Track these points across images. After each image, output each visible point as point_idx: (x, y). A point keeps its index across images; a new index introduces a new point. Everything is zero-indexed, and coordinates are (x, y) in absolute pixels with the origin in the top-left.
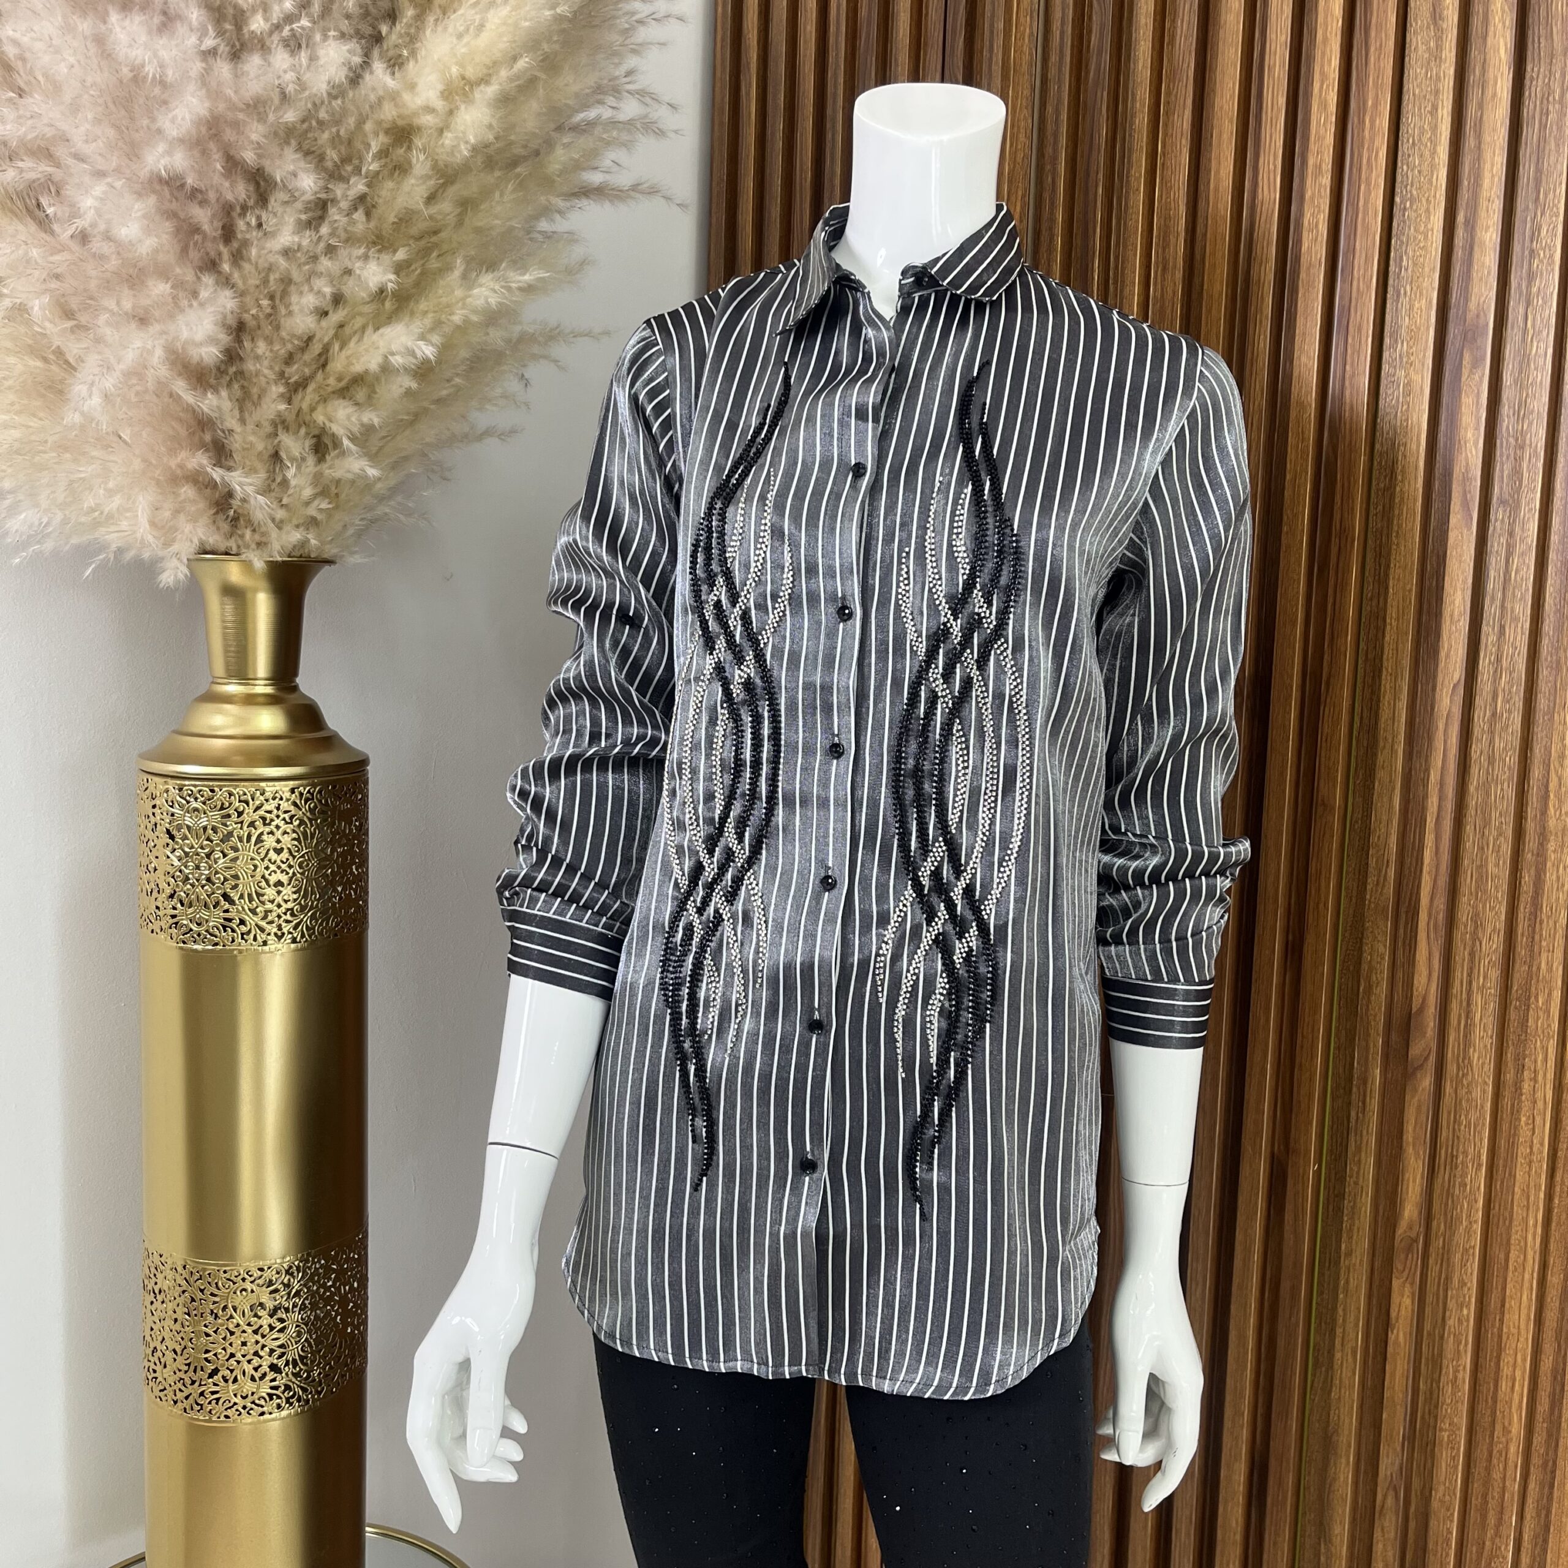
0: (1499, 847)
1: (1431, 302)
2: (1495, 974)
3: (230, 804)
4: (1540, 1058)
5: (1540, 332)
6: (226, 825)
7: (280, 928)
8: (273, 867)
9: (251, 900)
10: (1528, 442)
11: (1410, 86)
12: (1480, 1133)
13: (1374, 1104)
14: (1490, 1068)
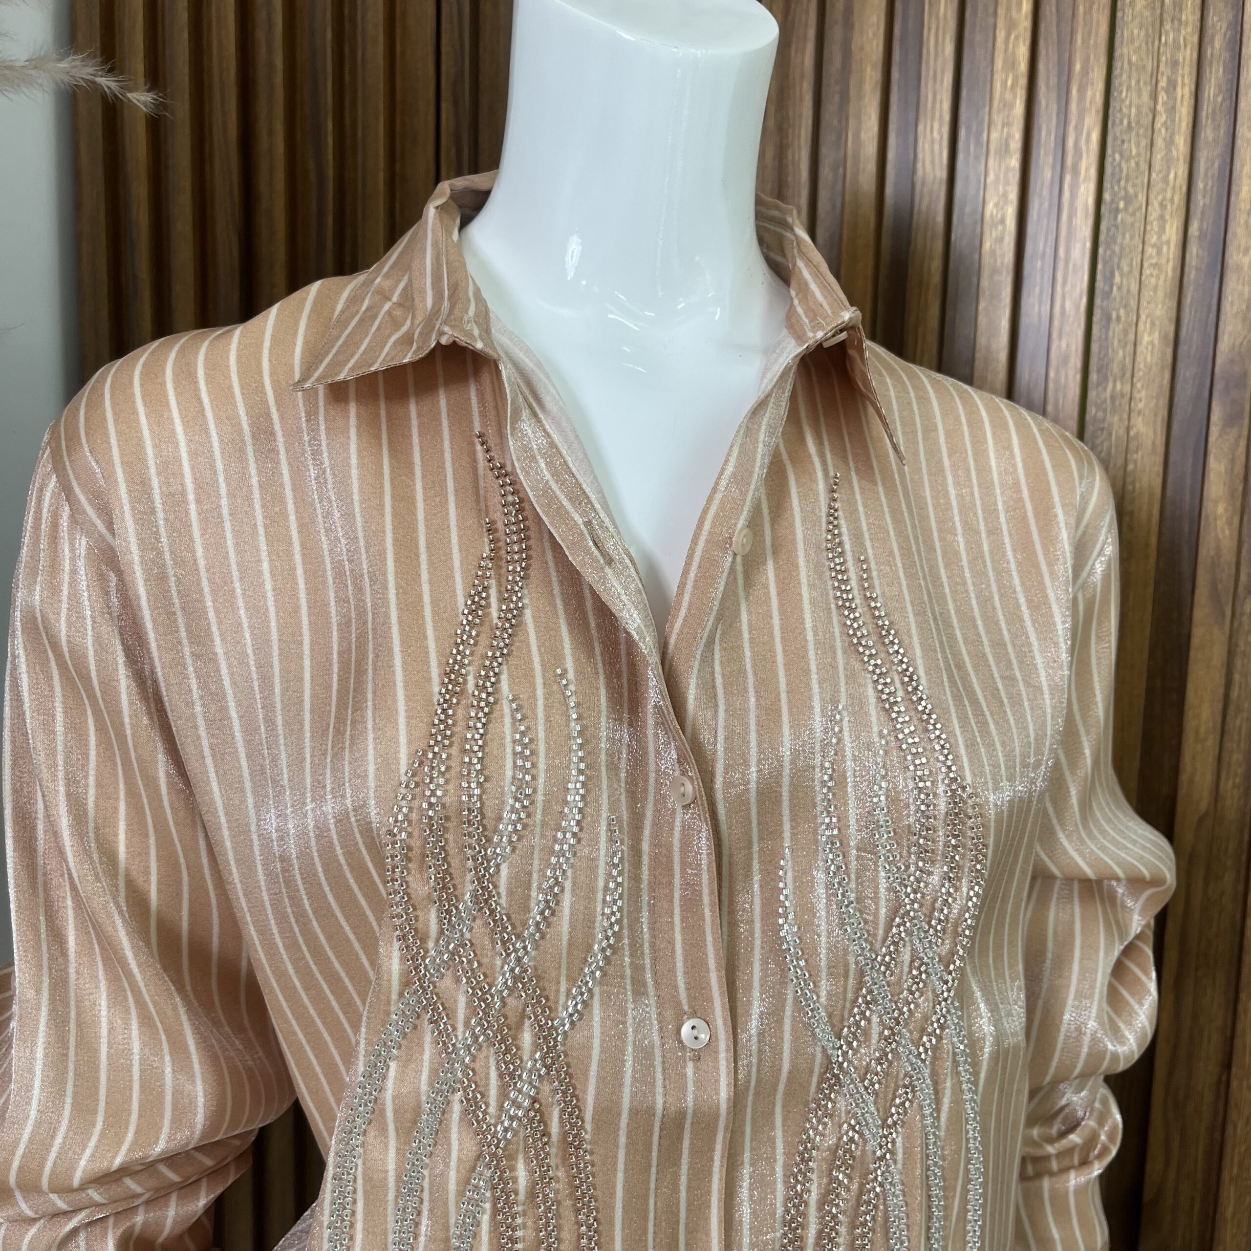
1: (1166, 337)
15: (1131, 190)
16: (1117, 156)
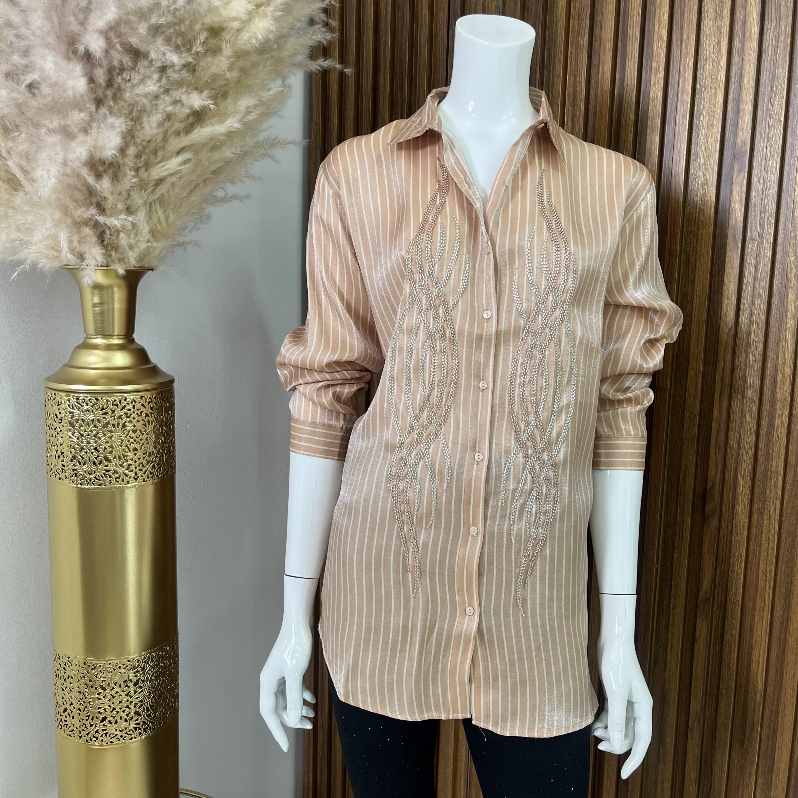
0: (752, 408)
1: (717, 139)
2: (749, 469)
3: (108, 407)
4: (772, 509)
5: (774, 156)
6: (105, 418)
7: (136, 474)
8: (131, 440)
9: (120, 459)
10: (767, 210)
11: (703, 29)
12: (742, 546)
13: (687, 535)
14: (746, 515)
15: (707, 83)
16: (702, 70)
